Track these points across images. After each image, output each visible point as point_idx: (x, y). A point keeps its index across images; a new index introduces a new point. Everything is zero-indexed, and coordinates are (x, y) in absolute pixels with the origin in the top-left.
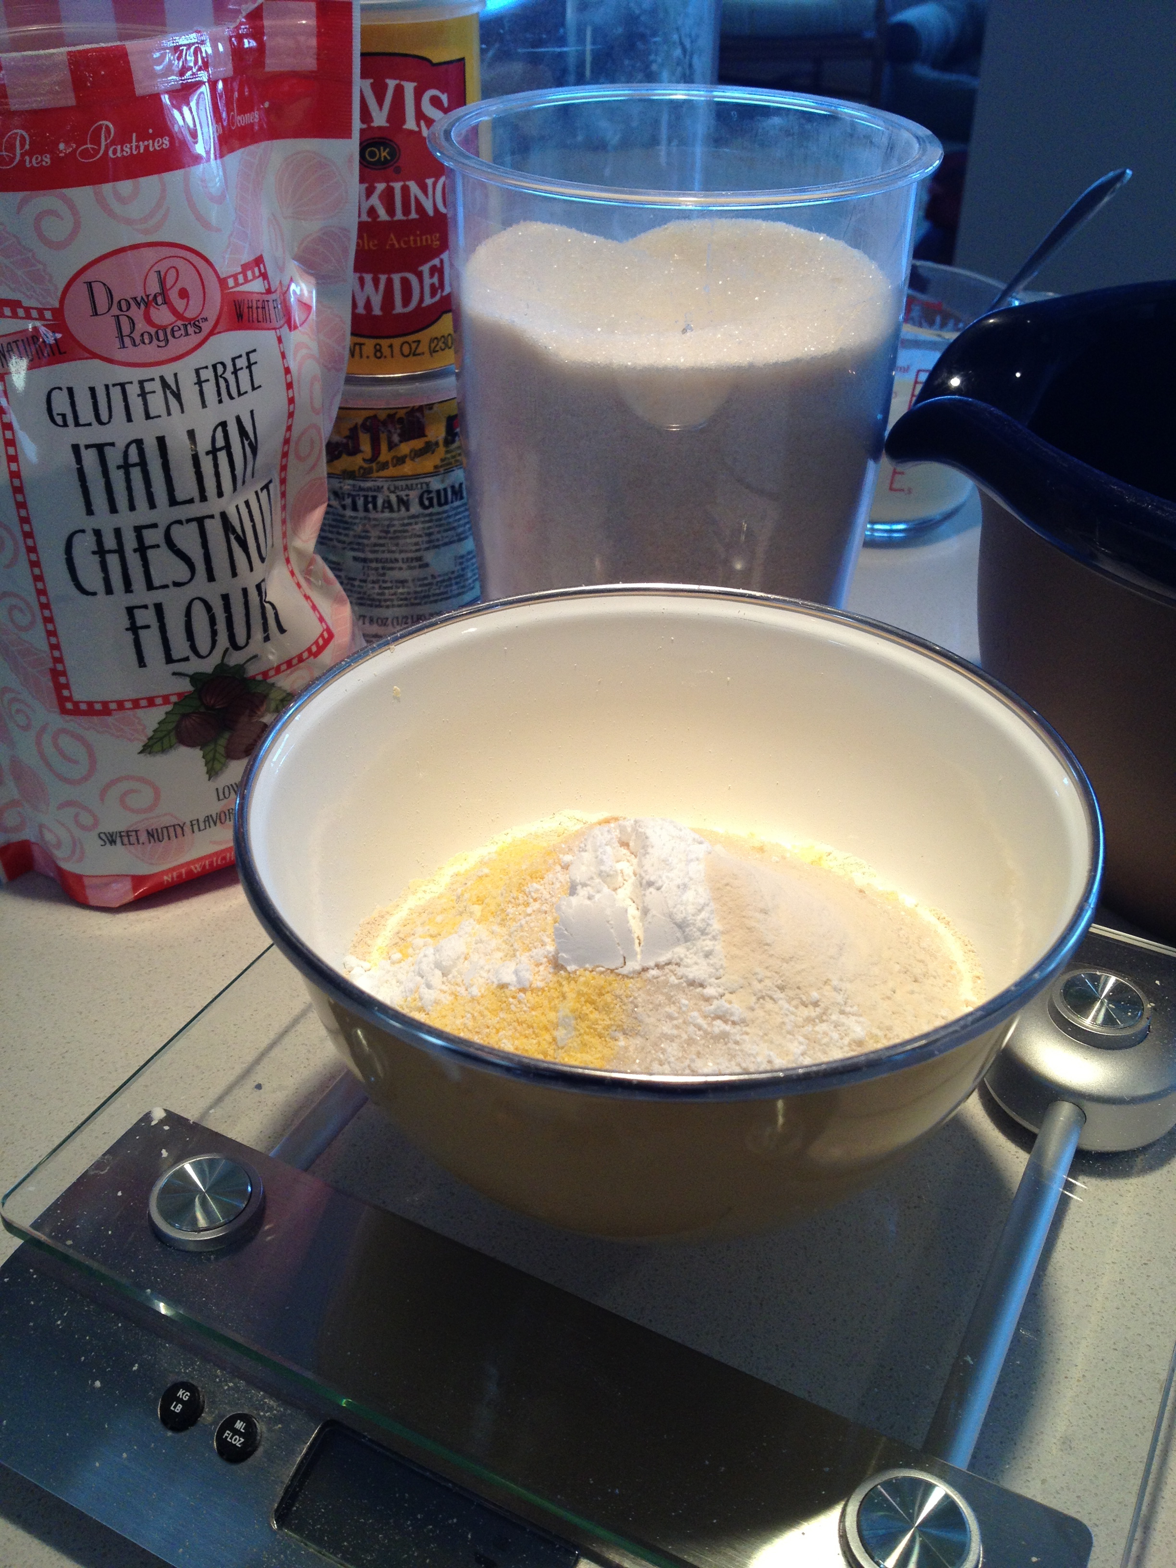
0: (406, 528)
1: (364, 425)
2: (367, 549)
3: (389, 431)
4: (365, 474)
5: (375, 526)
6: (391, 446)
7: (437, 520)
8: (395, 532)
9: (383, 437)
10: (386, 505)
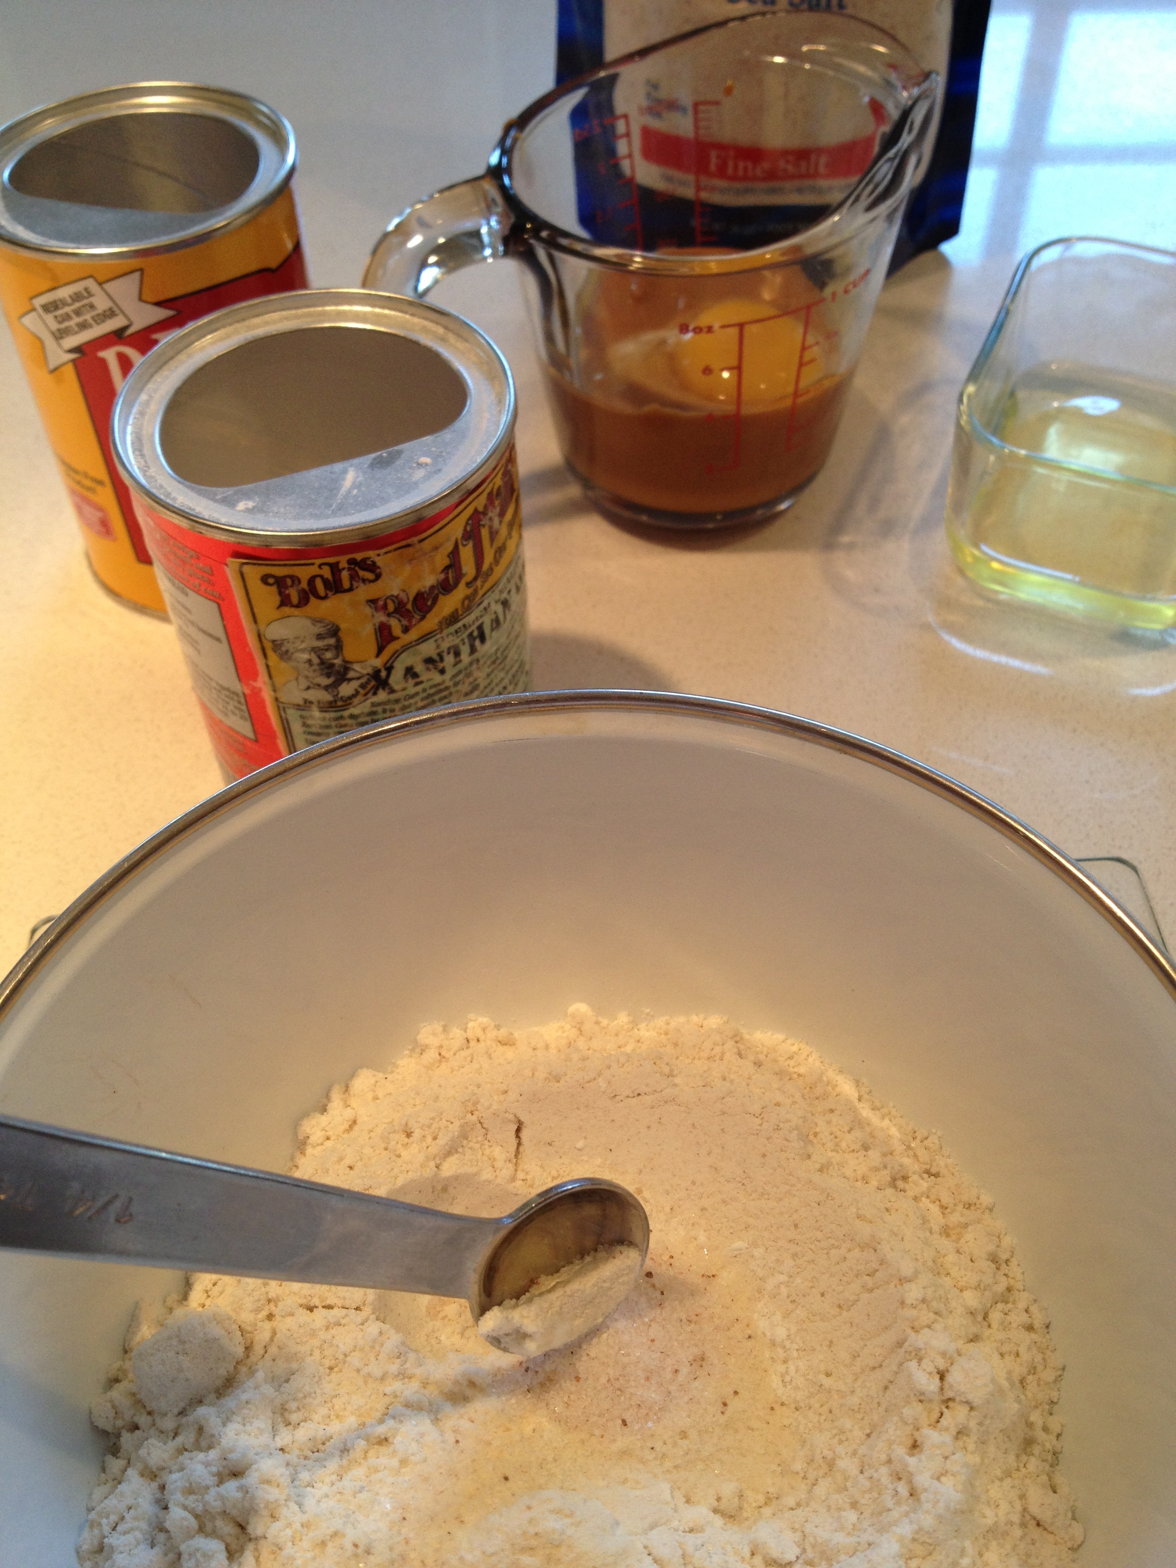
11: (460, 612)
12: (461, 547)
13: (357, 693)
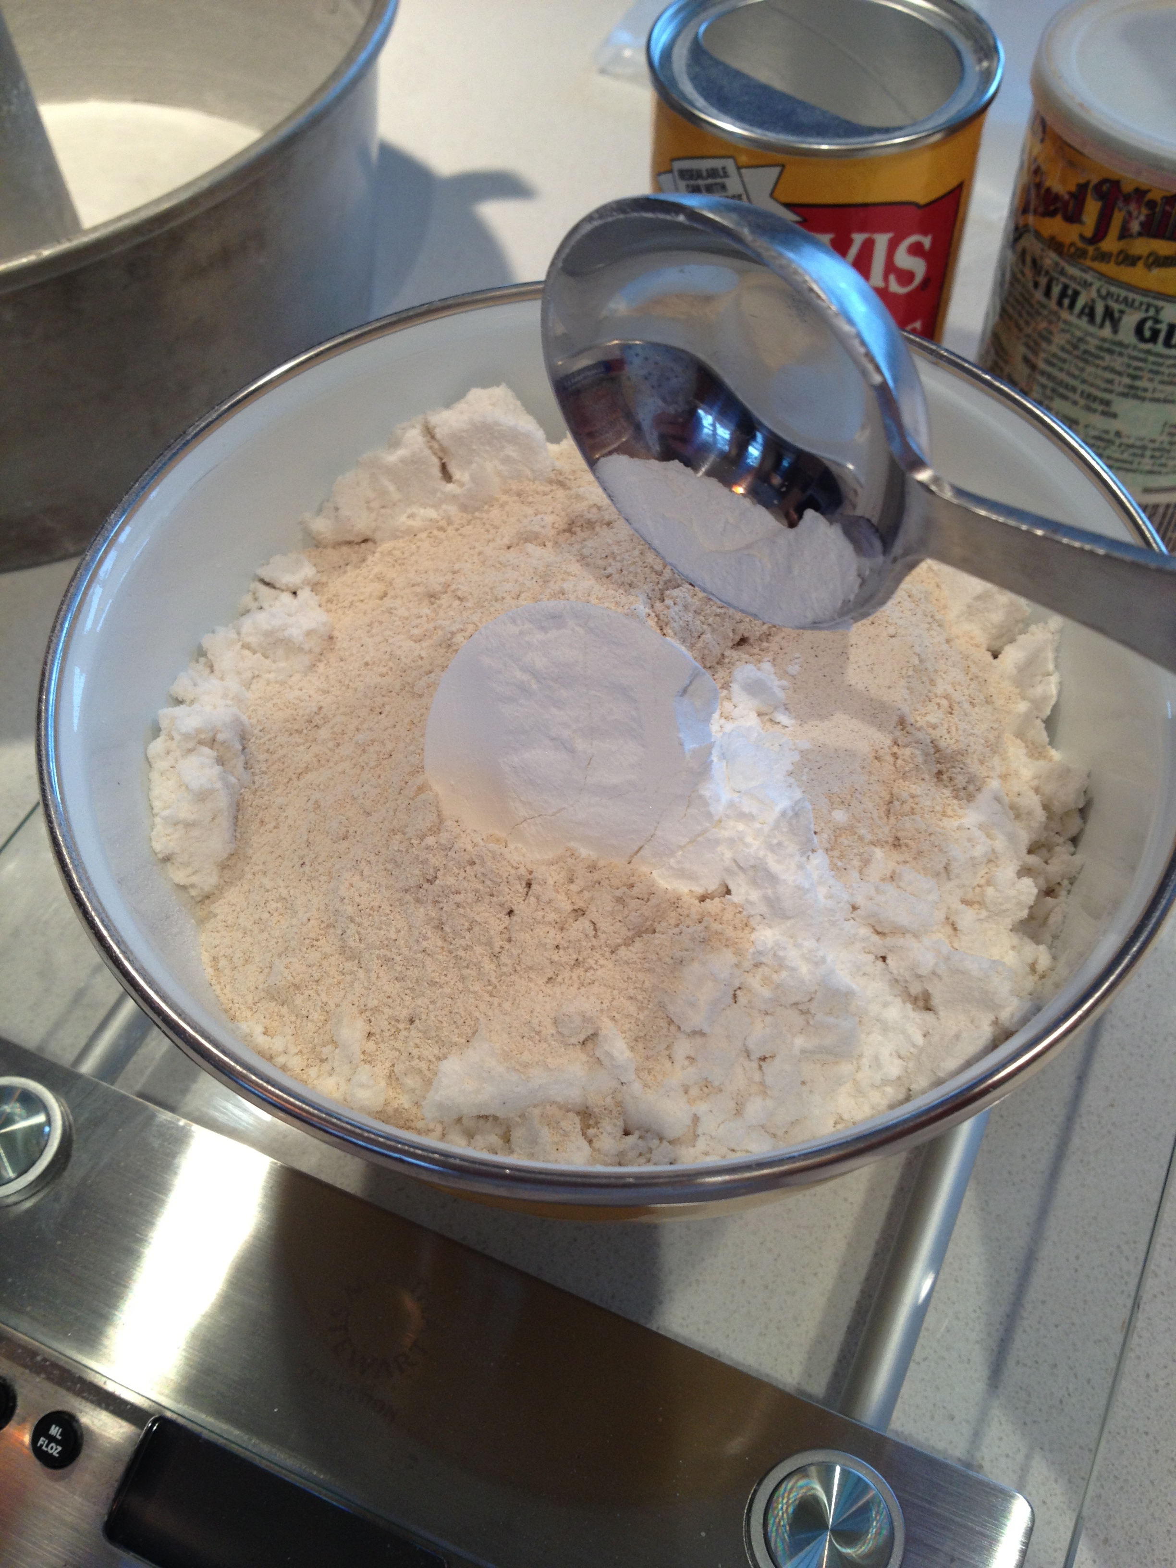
0: (1102, 354)
1: (1098, 187)
3: (1130, 214)
4: (1077, 256)
5: (1063, 330)
6: (1124, 234)
7: (1154, 363)
8: (1086, 352)
9: (1118, 219)
10: (1087, 310)
11: (1065, 250)
12: (1089, 194)
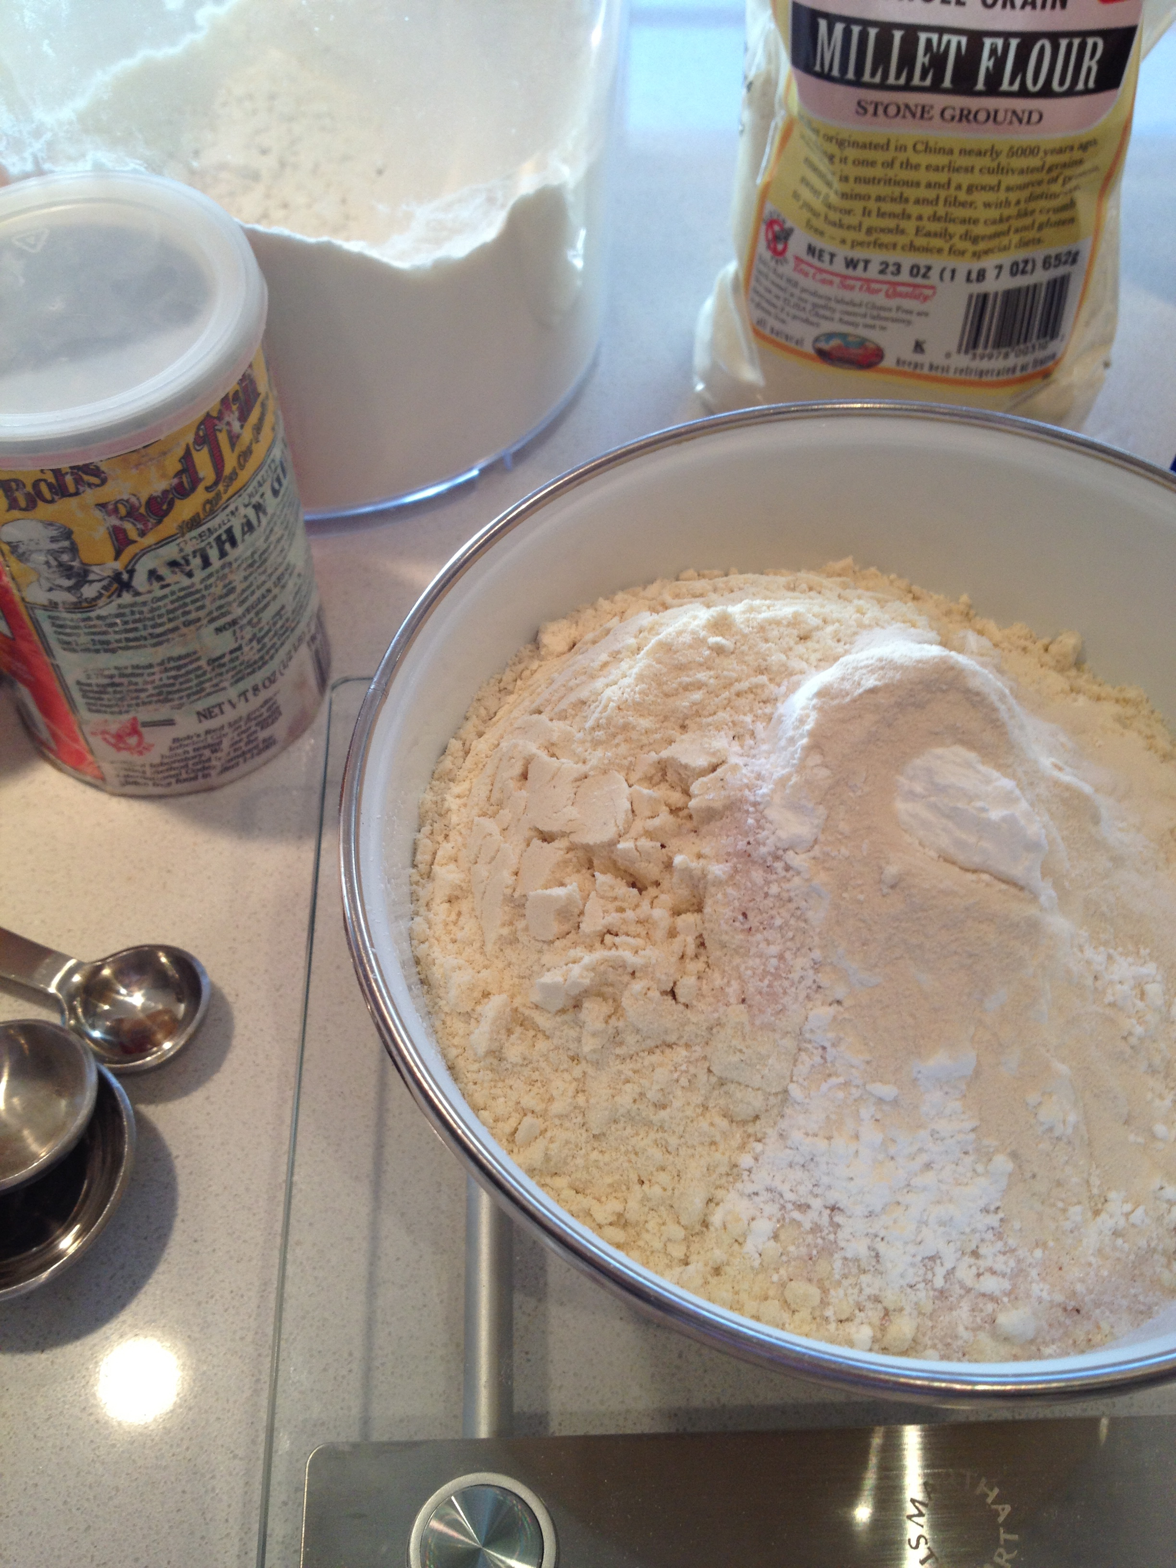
0: (269, 541)
1: (197, 439)
2: (235, 605)
3: (228, 424)
4: (213, 507)
5: (239, 566)
6: (233, 442)
8: (260, 556)
9: (223, 436)
10: (246, 529)
11: (202, 516)
12: (194, 453)
13: (100, 596)
